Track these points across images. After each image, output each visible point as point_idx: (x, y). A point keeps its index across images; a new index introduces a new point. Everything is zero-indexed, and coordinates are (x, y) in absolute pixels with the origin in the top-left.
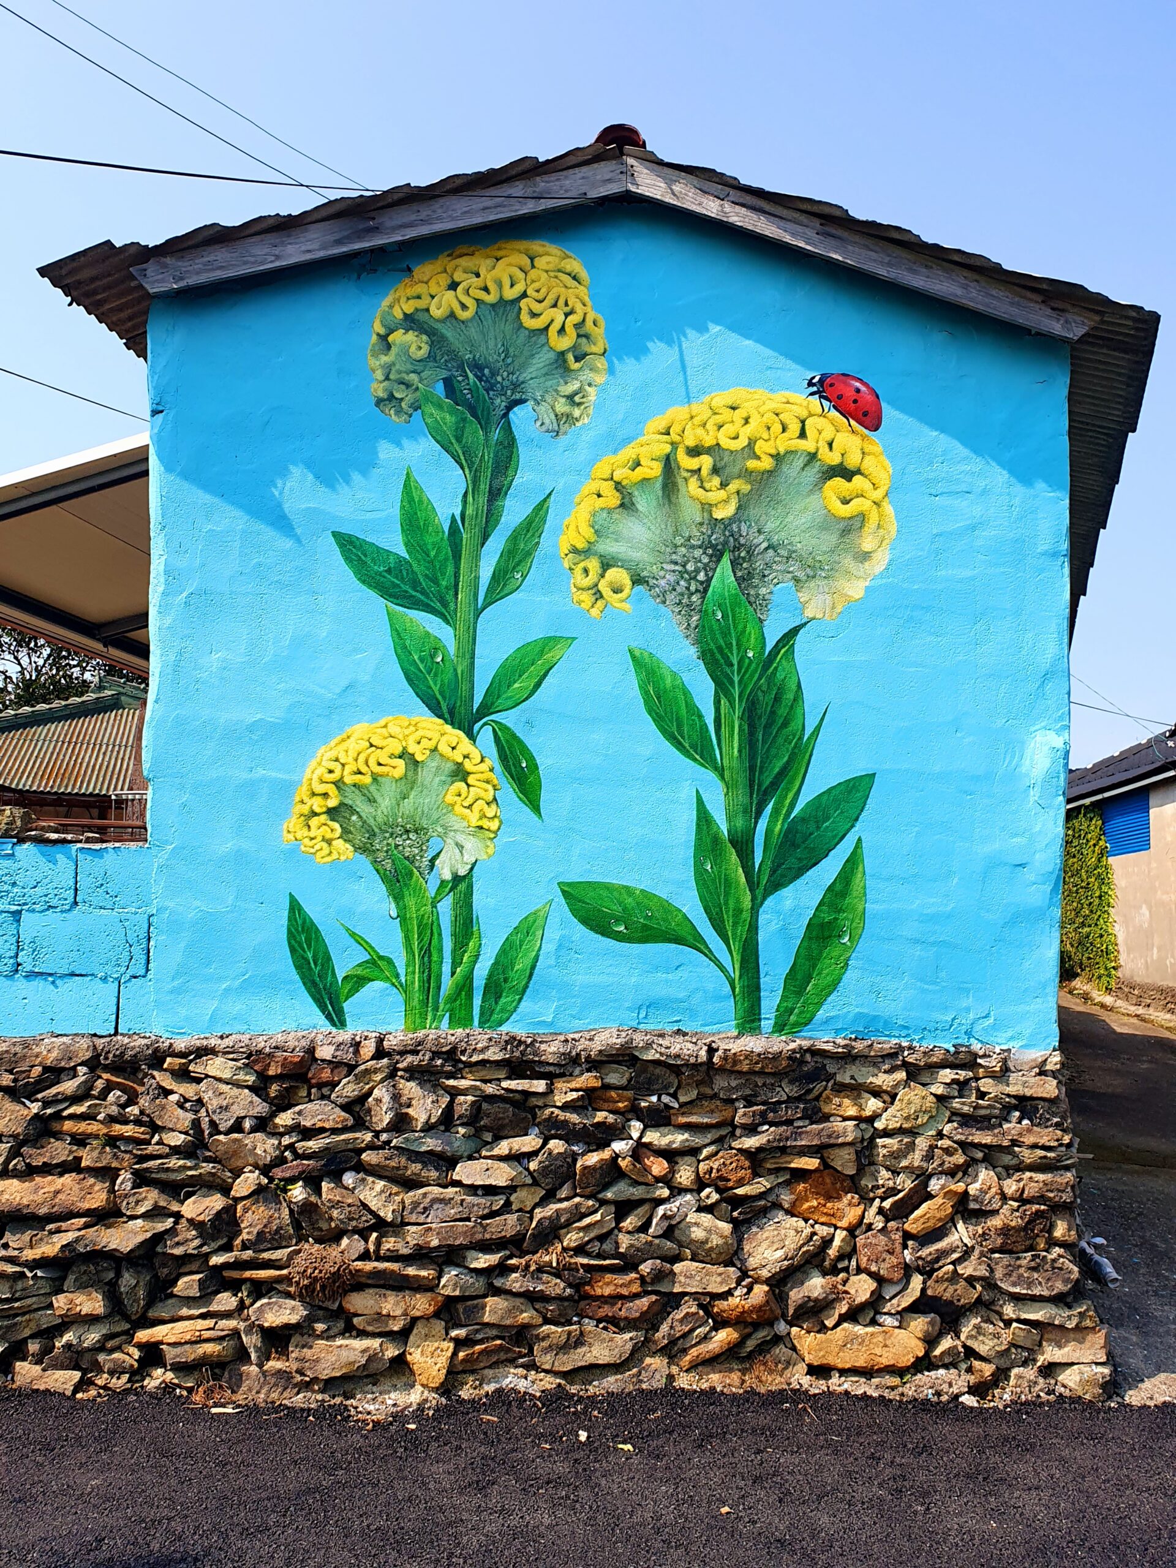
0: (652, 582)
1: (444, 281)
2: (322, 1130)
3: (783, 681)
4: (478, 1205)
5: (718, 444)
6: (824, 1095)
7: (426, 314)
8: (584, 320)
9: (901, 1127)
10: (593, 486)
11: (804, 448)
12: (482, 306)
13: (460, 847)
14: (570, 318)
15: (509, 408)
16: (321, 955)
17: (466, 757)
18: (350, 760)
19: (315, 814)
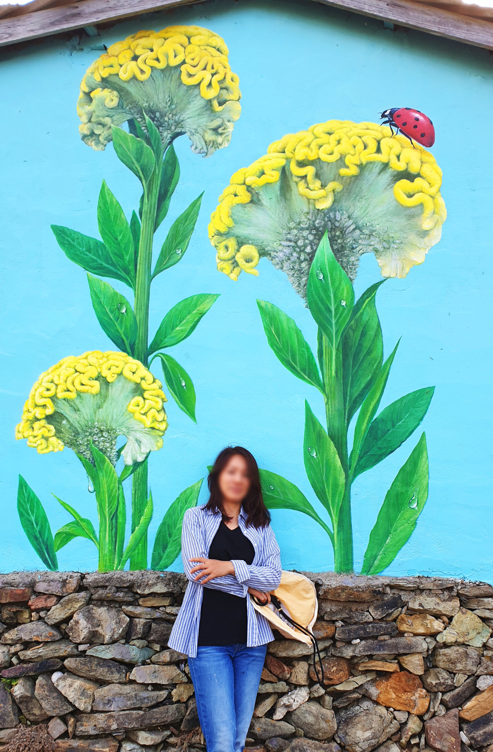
0: (273, 254)
1: (129, 55)
2: (38, 643)
3: (367, 322)
4: (147, 698)
5: (319, 158)
6: (399, 617)
7: (117, 78)
8: (225, 78)
9: (456, 641)
10: (231, 189)
11: (379, 160)
12: (155, 71)
13: (139, 442)
14: (215, 77)
15: (173, 138)
16: (40, 519)
17: (143, 379)
18: (62, 381)
19: (37, 420)
